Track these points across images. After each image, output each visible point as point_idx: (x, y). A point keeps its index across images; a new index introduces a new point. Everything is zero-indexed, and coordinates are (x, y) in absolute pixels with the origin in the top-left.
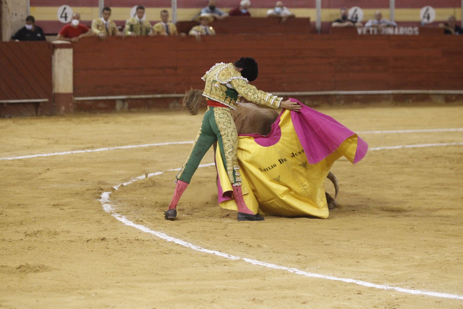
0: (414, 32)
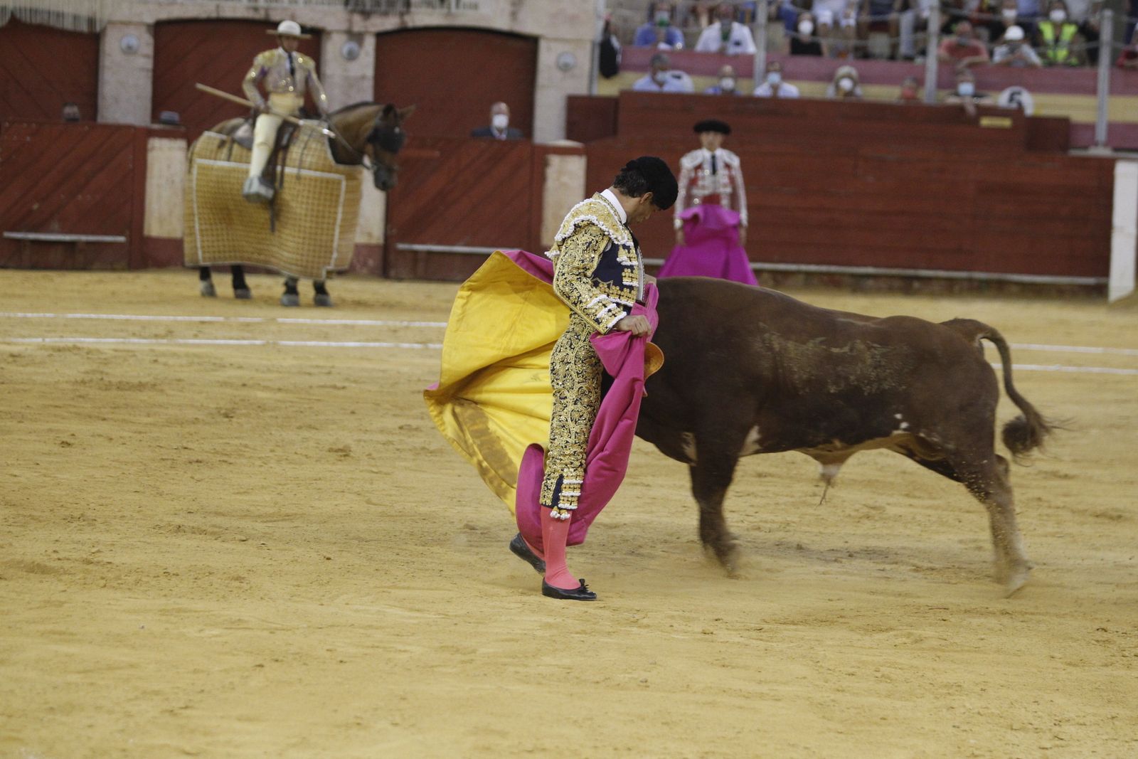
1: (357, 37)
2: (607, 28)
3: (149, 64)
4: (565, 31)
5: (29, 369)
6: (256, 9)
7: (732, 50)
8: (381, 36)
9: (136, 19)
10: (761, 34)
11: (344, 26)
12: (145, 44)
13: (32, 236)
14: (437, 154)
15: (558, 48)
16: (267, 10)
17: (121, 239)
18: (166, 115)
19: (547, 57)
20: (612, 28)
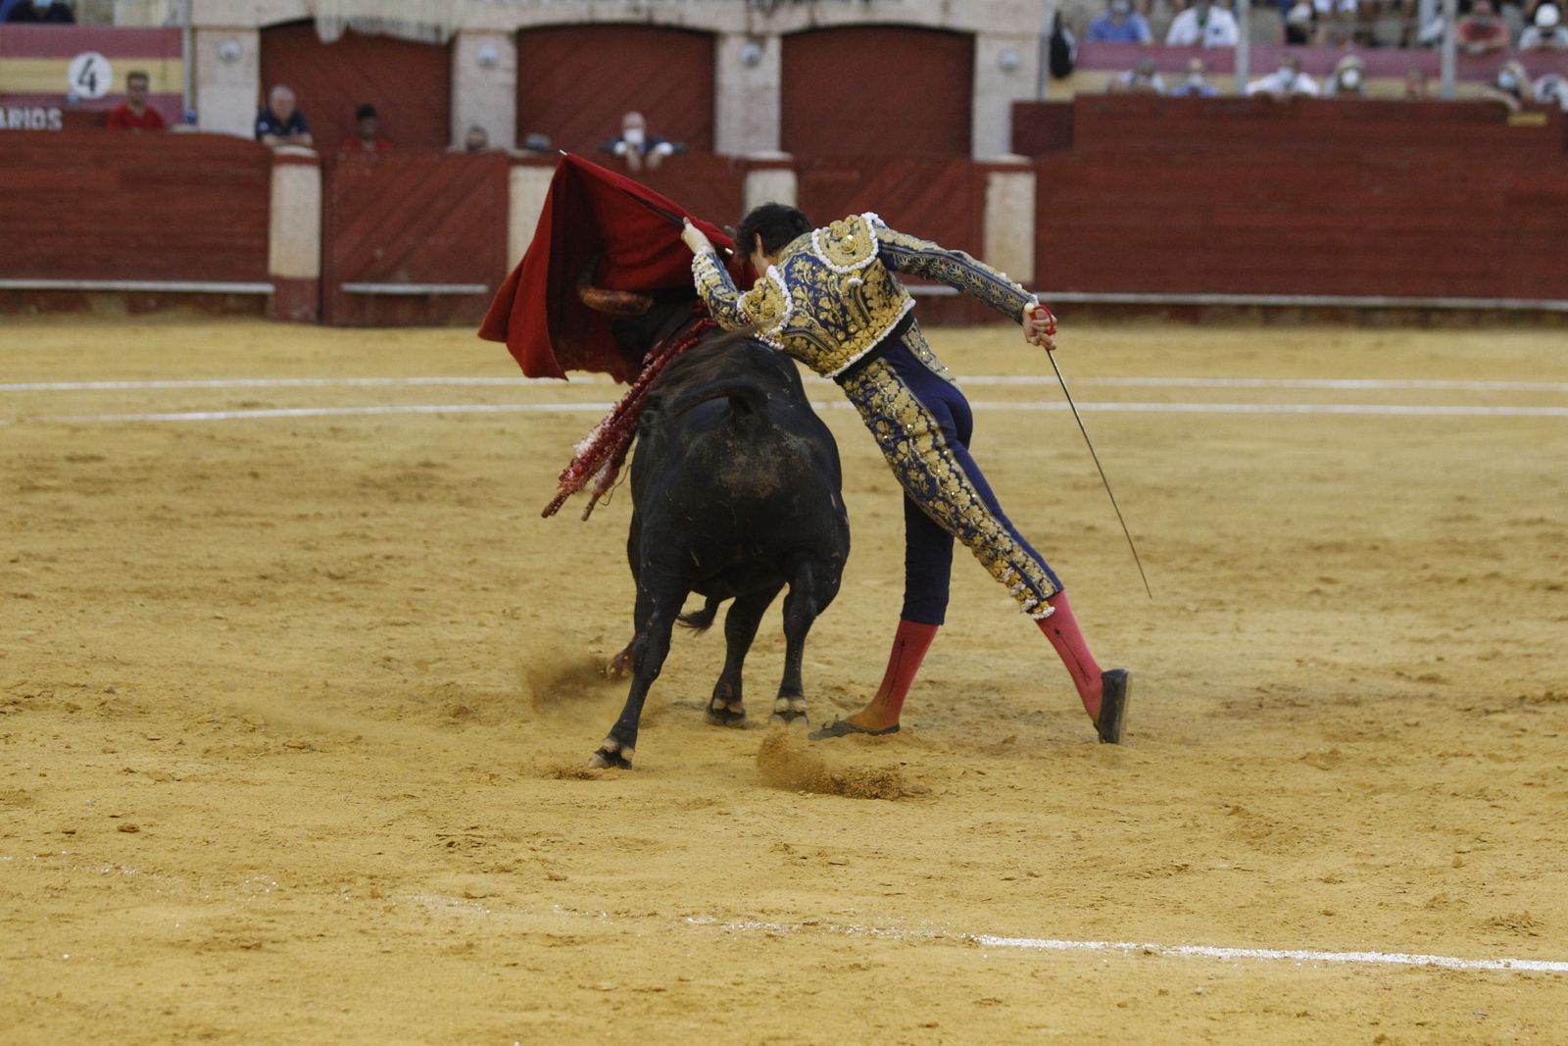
0: (48, 121)
1: (758, 39)
2: (1058, 22)
3: (510, 79)
4: (1007, 25)
5: (351, 445)
6: (636, 10)
7: (1211, 41)
8: (789, 40)
9: (493, 26)
10: (1244, 20)
11: (741, 26)
12: (505, 55)
13: (376, 288)
14: (855, 176)
15: (999, 45)
16: (650, 11)
17: (481, 289)
18: (534, 139)
19: (986, 57)
20: (1064, 19)
